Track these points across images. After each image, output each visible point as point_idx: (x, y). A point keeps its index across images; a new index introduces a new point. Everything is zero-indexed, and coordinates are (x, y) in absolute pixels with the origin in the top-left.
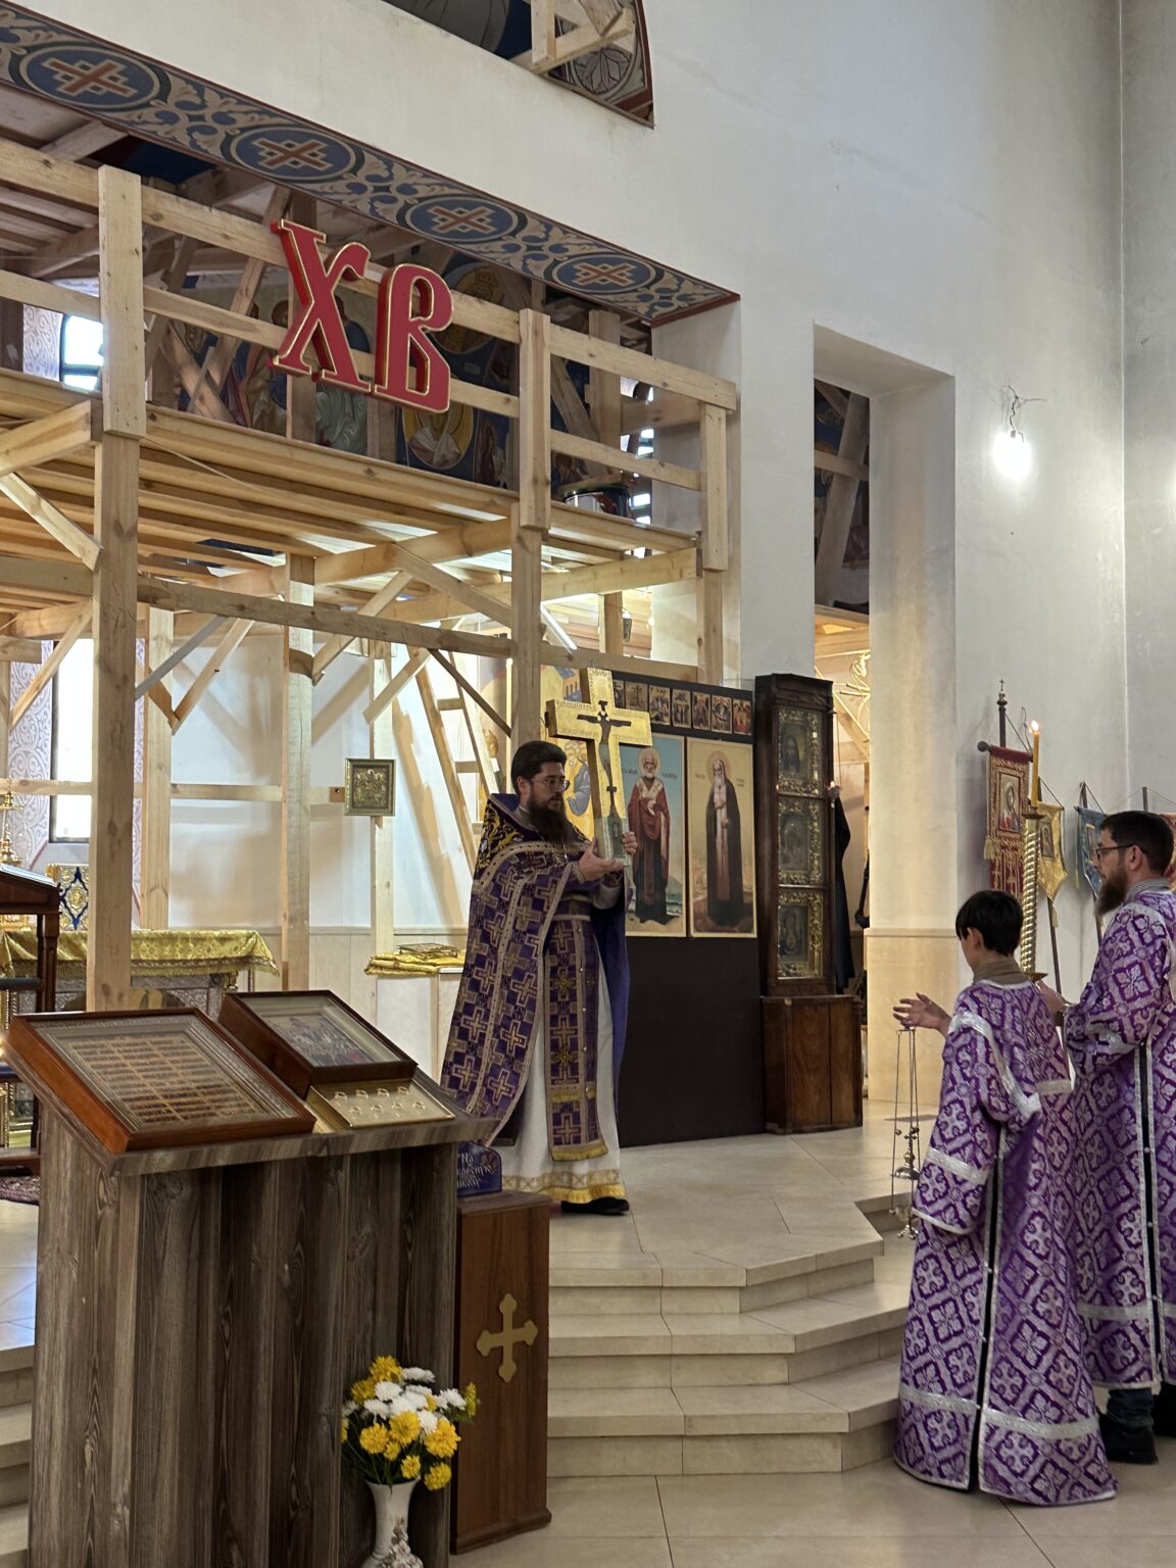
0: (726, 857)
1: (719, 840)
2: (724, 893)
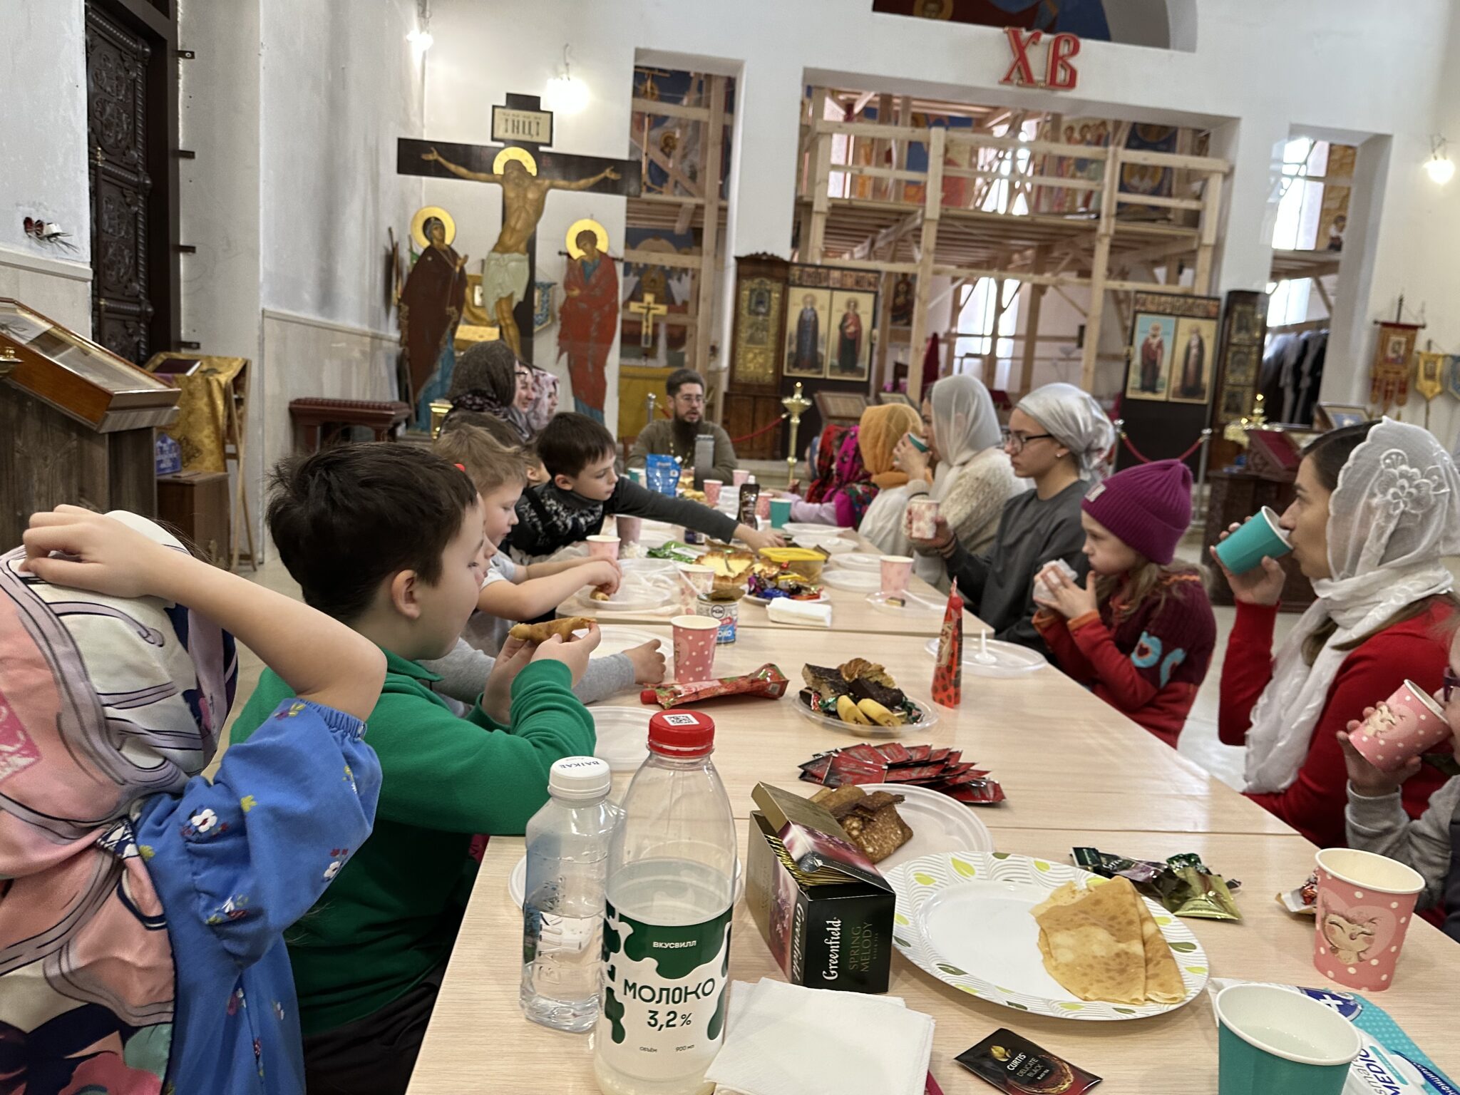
0: (1194, 369)
1: (1191, 361)
2: (1190, 383)
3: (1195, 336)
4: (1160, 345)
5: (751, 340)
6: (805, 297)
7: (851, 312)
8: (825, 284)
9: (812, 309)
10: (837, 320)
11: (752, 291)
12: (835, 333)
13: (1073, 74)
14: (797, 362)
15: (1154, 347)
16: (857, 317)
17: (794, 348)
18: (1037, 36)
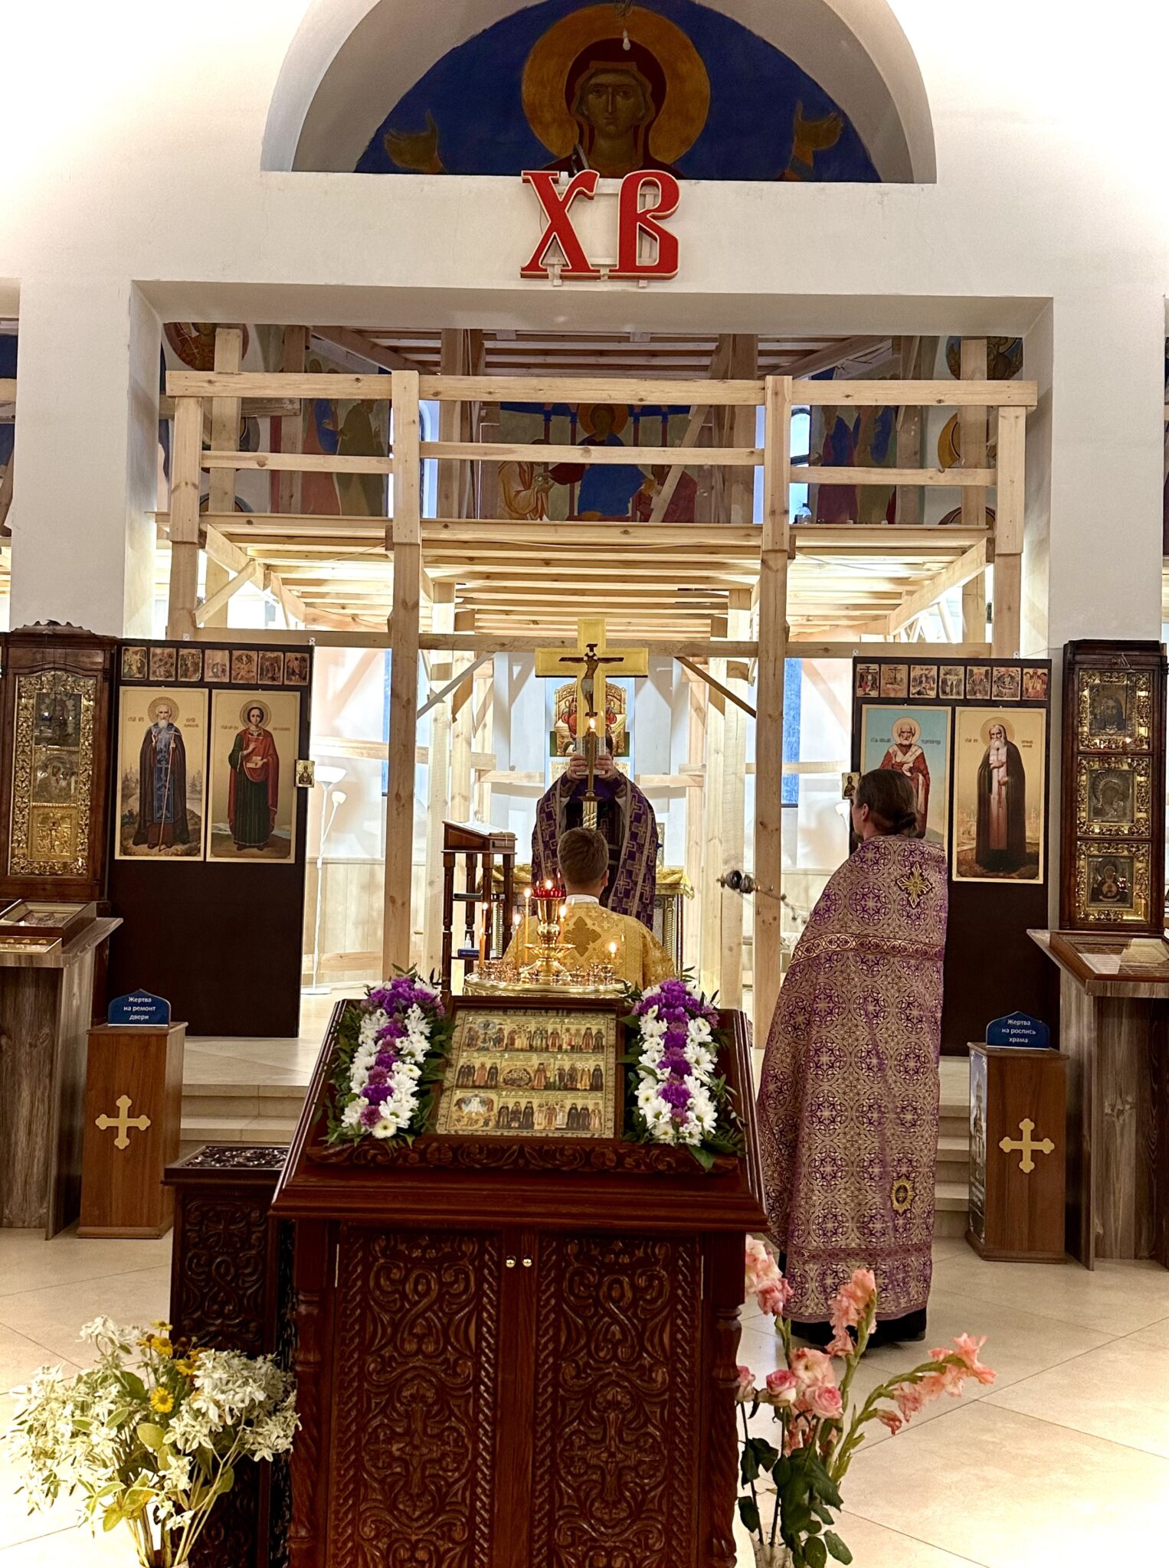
0: (1003, 812)
1: (994, 796)
2: (999, 839)
3: (997, 744)
4: (920, 765)
5: (42, 791)
6: (154, 704)
7: (253, 728)
8: (195, 678)
9: (170, 725)
10: (223, 746)
11: (41, 697)
12: (222, 771)
13: (669, 247)
14: (144, 831)
15: (906, 767)
16: (268, 735)
17: (135, 804)
18: (588, 182)
